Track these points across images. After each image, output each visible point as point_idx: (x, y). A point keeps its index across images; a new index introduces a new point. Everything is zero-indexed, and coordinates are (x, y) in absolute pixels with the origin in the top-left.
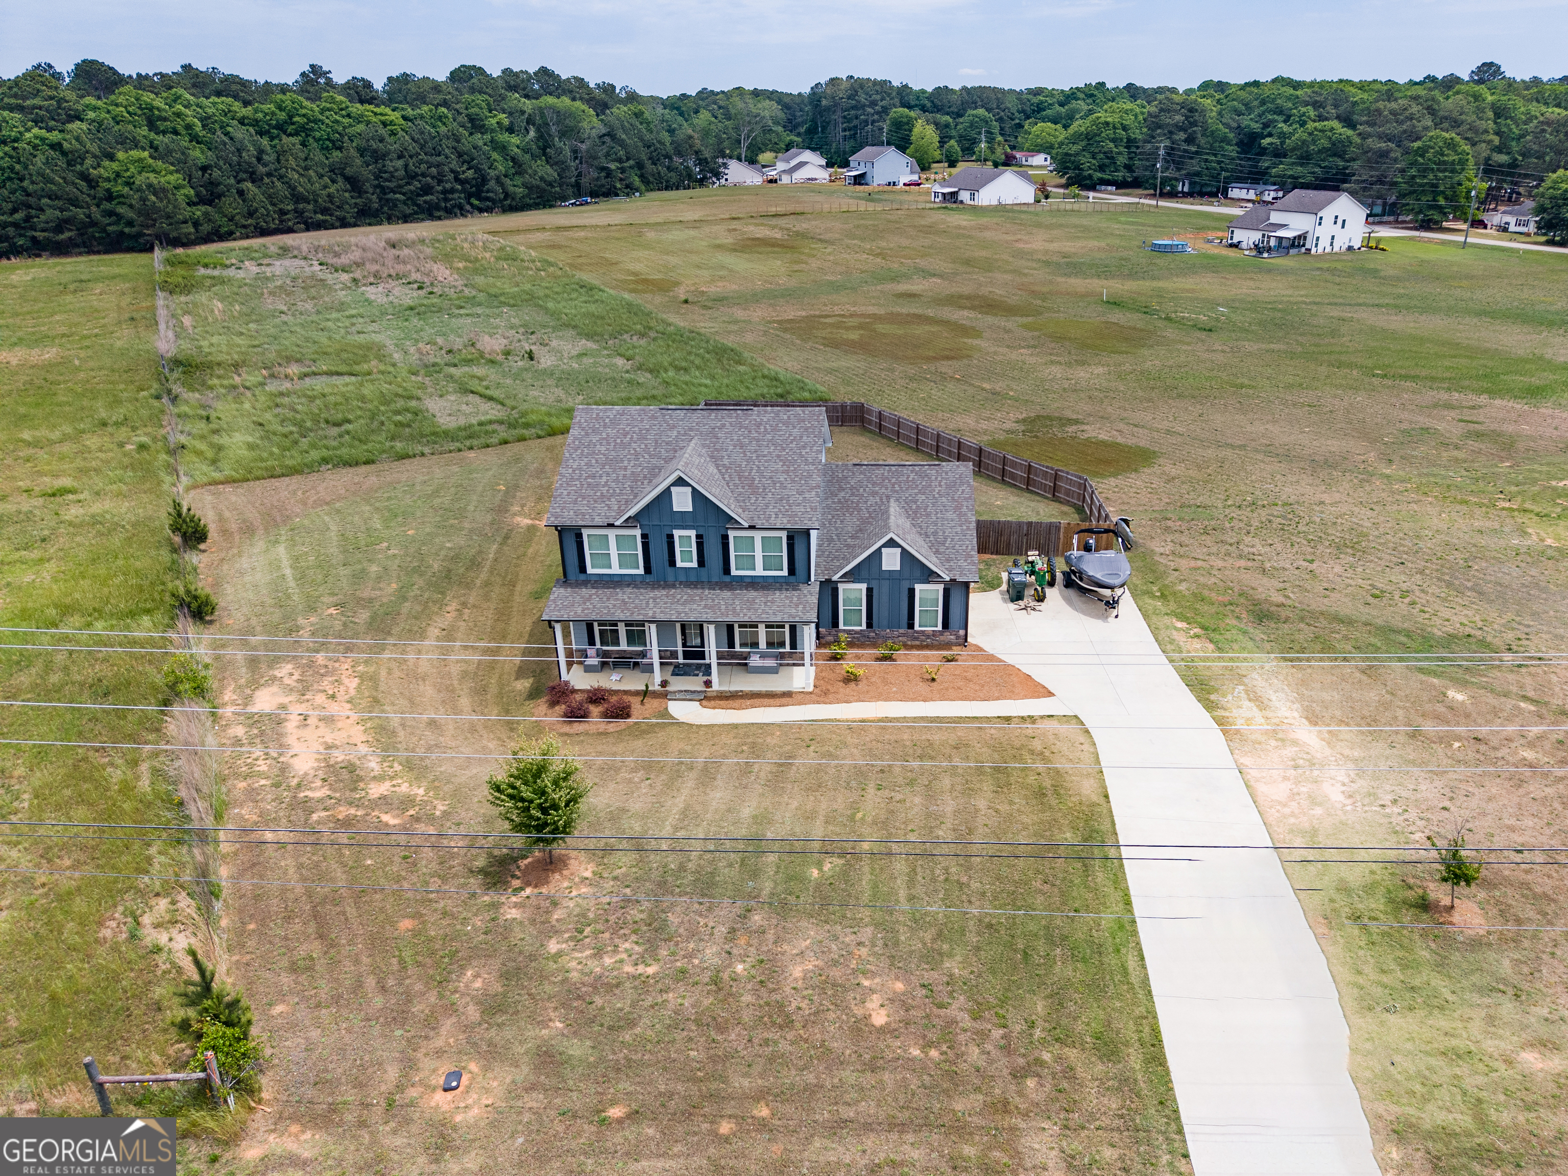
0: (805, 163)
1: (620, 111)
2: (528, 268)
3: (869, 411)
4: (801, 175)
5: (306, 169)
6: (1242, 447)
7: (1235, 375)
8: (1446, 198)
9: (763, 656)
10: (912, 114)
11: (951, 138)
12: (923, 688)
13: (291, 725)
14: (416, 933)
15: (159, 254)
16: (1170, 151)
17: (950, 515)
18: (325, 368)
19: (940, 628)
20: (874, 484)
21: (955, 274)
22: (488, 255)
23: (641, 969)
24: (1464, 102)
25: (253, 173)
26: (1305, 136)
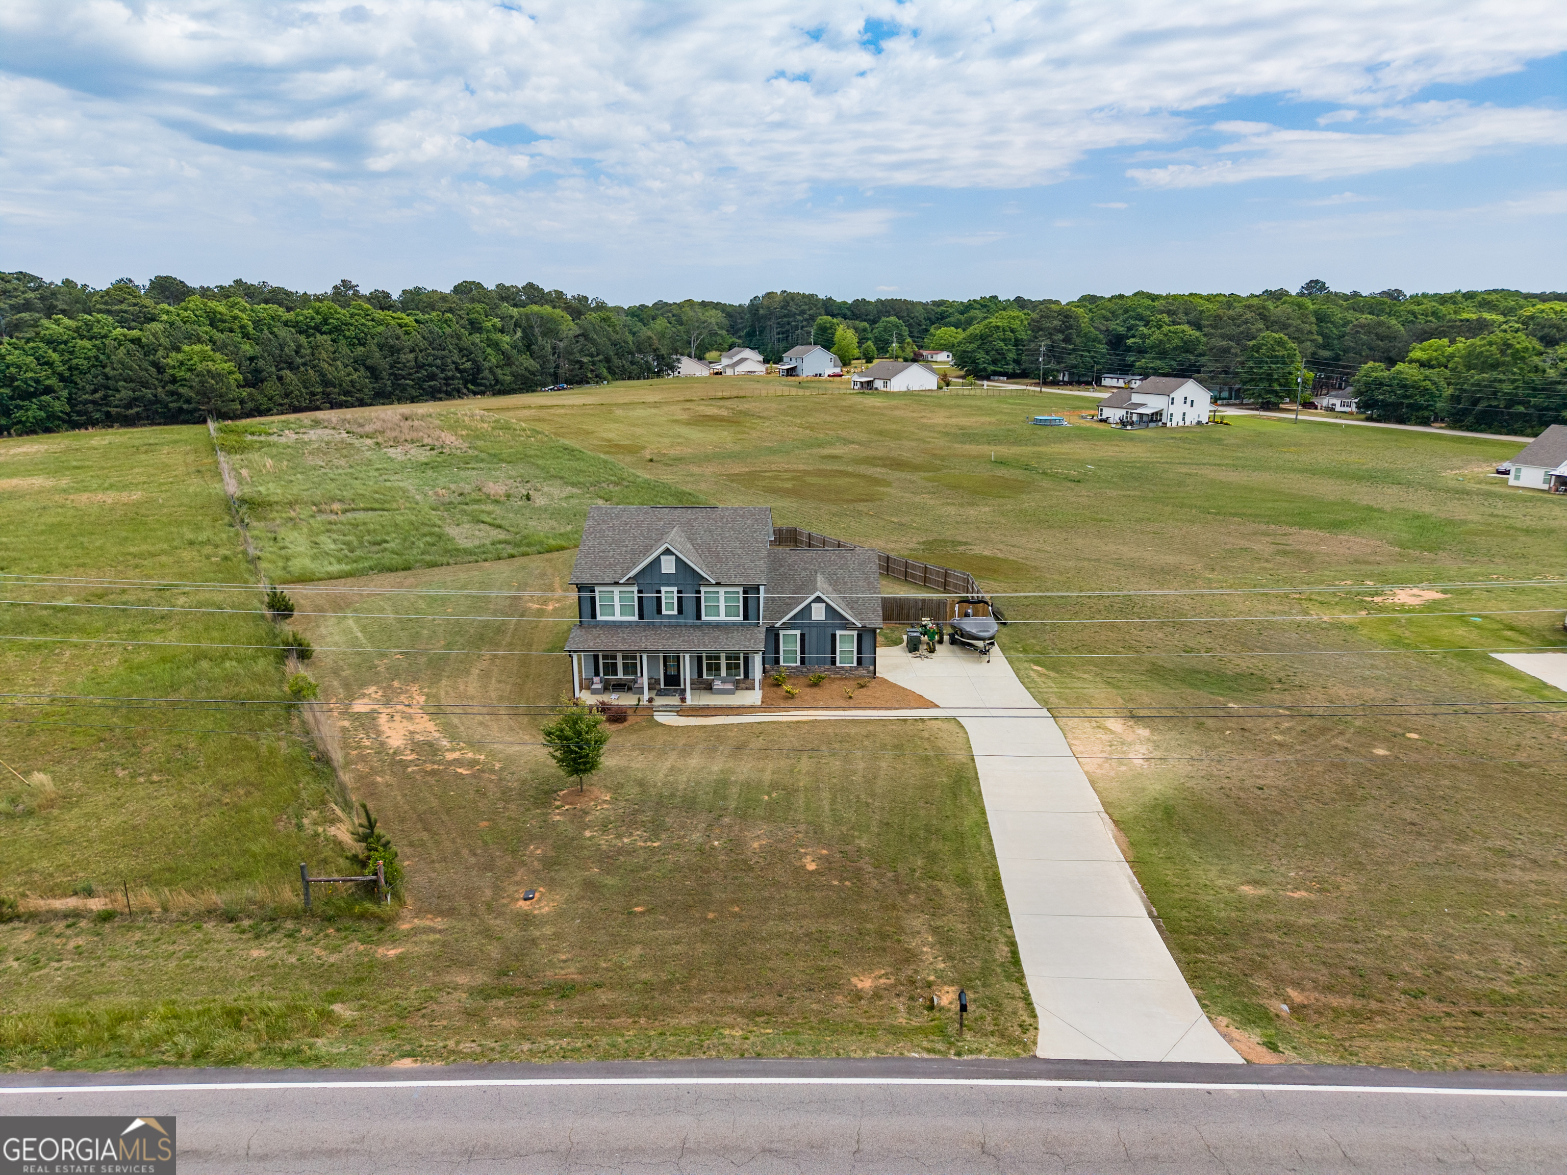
0: (746, 359)
1: (593, 316)
2: (520, 436)
3: (801, 534)
4: (741, 369)
5: (334, 360)
6: (1098, 560)
7: (1097, 513)
8: (1280, 385)
9: (724, 682)
10: (835, 320)
11: (868, 339)
12: (843, 703)
13: (383, 719)
14: (491, 828)
15: (212, 426)
16: (1051, 349)
17: (861, 583)
18: (362, 505)
19: (855, 664)
20: (805, 563)
21: (870, 442)
22: (485, 425)
23: (649, 844)
24: (1290, 310)
25: (291, 363)
26: (1161, 337)
